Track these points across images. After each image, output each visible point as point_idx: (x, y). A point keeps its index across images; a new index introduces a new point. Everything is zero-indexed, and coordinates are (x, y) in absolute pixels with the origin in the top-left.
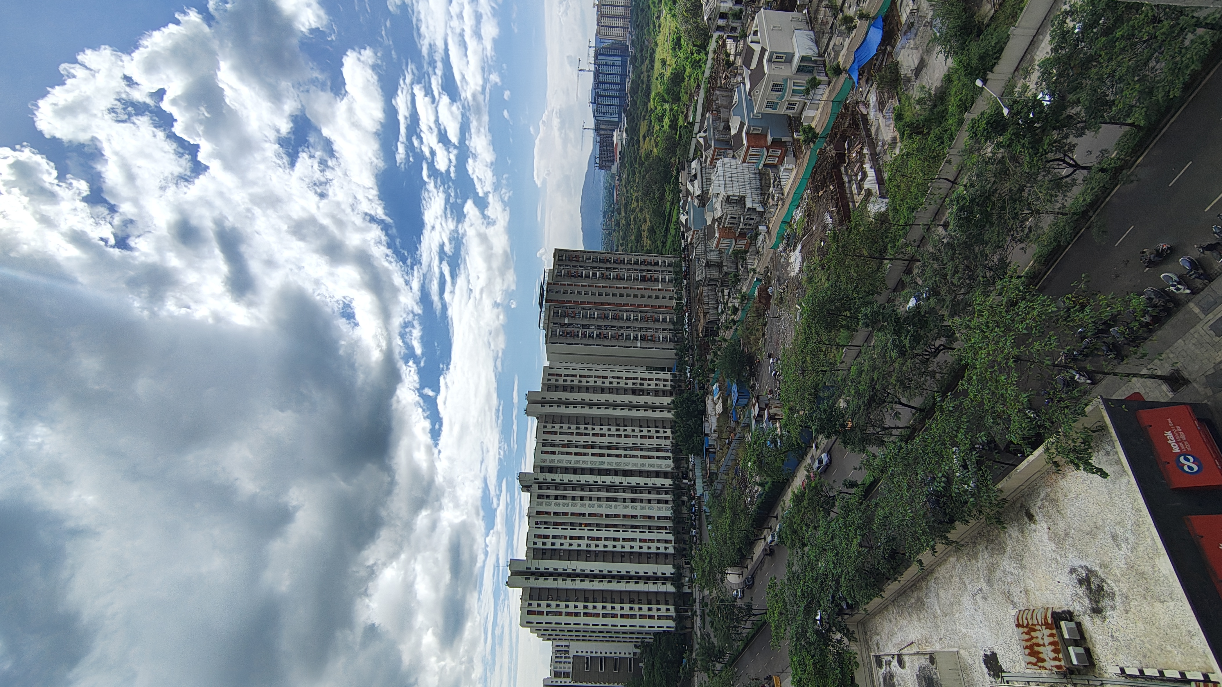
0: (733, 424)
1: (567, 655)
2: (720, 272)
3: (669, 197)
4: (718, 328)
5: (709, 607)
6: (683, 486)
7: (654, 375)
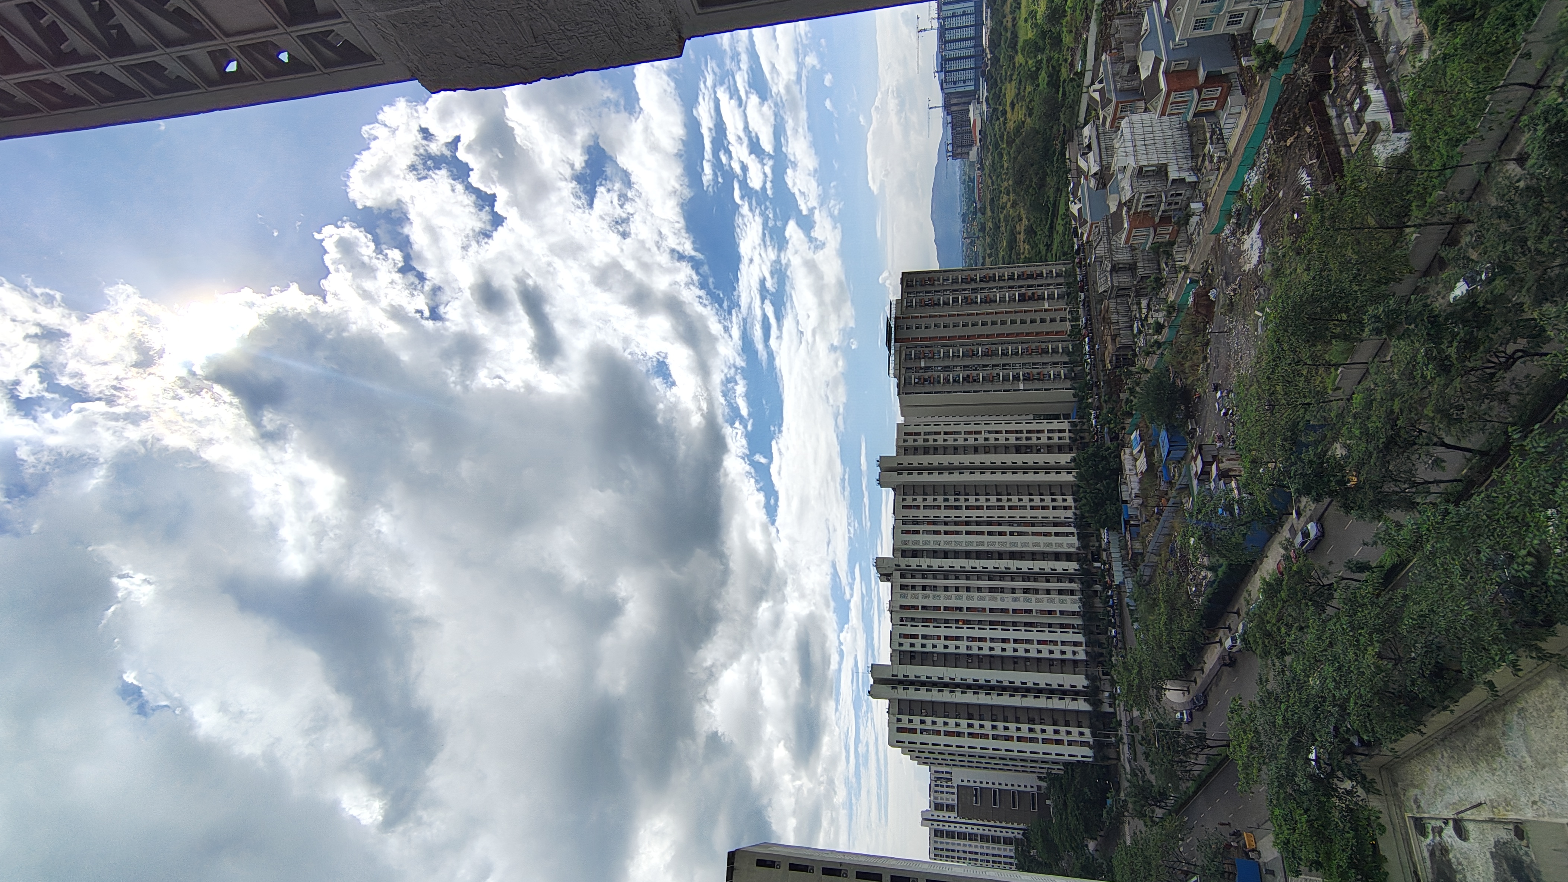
0: (1163, 486)
1: (949, 784)
2: (1134, 276)
3: (1051, 181)
4: (1135, 355)
5: (1141, 732)
6: (1094, 570)
7: (1045, 425)
